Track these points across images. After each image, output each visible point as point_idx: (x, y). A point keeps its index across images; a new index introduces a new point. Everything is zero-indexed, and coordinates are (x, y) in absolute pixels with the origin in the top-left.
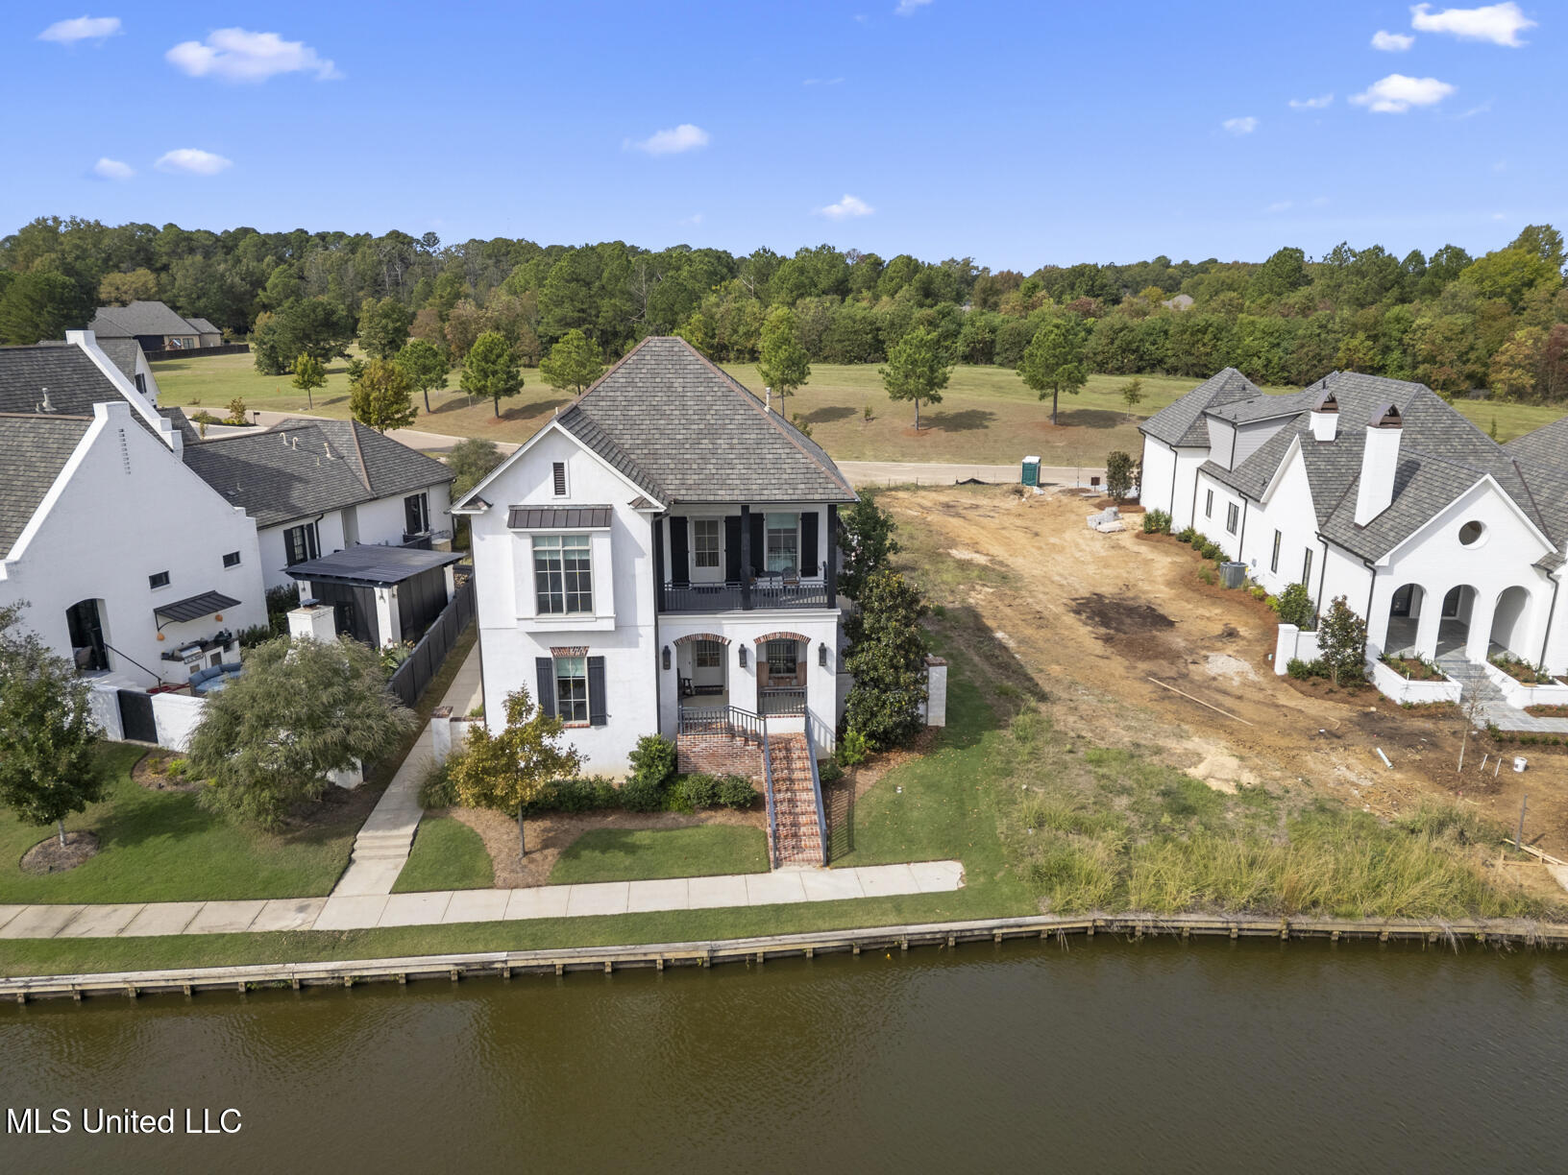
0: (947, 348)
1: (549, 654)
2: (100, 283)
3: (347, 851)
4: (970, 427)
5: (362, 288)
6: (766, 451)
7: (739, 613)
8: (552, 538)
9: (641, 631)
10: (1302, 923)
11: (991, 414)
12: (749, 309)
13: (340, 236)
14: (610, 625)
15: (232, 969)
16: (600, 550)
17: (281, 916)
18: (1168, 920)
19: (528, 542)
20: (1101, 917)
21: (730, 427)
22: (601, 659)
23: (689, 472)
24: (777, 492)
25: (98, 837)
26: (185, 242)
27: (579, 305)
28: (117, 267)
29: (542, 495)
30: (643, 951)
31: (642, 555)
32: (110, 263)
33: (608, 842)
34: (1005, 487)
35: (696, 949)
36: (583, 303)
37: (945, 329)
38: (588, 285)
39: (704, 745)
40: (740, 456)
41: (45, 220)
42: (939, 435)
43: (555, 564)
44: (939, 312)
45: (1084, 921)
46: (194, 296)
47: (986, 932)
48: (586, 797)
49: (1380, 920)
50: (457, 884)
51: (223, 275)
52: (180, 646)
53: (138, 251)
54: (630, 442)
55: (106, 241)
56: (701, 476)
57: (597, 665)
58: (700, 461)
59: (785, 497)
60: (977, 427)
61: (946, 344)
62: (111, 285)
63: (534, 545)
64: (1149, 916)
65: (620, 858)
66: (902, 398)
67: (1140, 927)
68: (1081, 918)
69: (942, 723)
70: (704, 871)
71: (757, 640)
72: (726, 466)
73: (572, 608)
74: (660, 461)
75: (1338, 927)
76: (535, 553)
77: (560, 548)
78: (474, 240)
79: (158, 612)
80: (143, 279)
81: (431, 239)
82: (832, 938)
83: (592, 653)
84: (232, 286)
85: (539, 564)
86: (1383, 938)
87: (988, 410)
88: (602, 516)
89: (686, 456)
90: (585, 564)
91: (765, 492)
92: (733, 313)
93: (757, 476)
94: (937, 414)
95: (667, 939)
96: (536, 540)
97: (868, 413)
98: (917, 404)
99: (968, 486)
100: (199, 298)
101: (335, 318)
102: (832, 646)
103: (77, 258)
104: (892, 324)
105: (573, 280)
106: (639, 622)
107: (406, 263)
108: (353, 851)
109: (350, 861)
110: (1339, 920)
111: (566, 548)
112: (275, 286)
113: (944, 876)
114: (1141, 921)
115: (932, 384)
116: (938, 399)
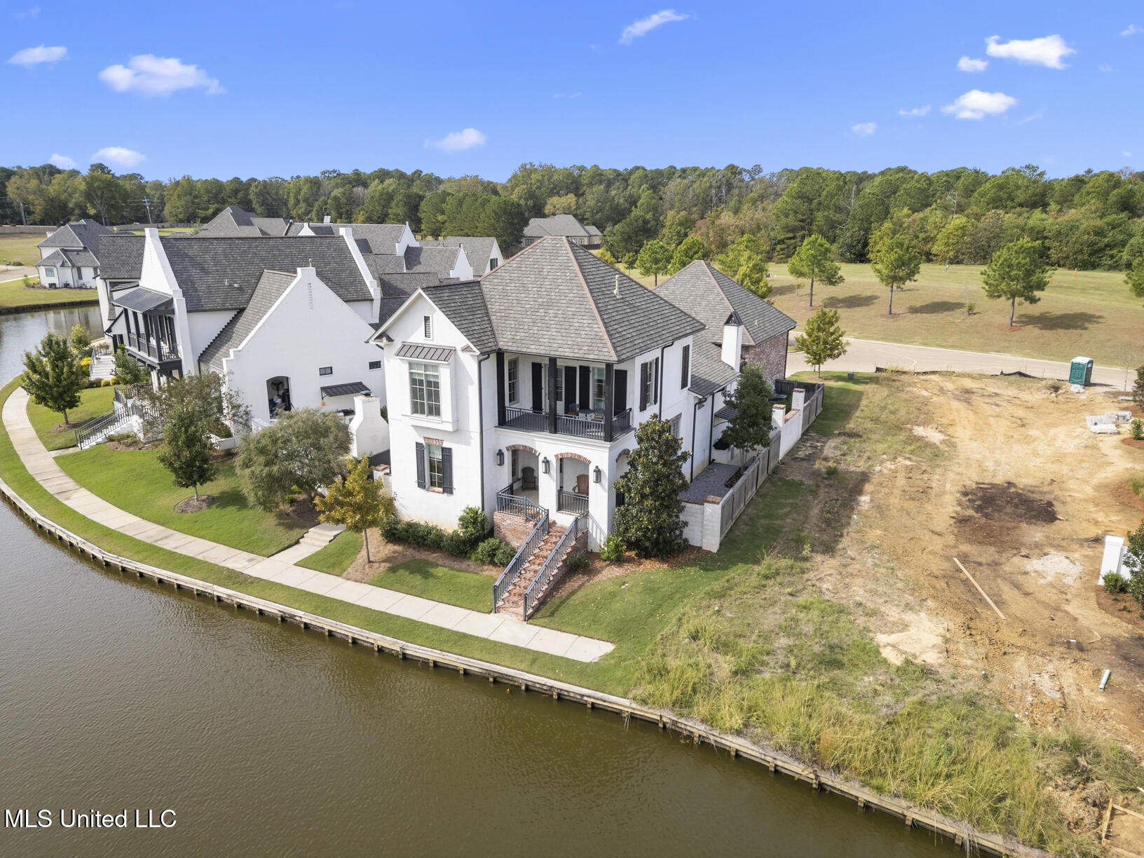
0: (1112, 257)
1: (422, 441)
2: (546, 203)
3: (299, 536)
4: (1067, 327)
5: (696, 205)
6: (575, 321)
7: (546, 434)
8: (418, 364)
9: (472, 435)
10: (828, 779)
11: (1100, 317)
12: (931, 220)
13: (695, 169)
14: (449, 428)
15: (193, 580)
16: (444, 377)
17: (238, 561)
18: (714, 736)
19: (407, 366)
20: (668, 716)
21: (562, 301)
22: (450, 450)
23: (521, 330)
24: (568, 350)
25: (212, 501)
26: (598, 176)
27: (800, 216)
28: (558, 193)
29: (417, 337)
30: (366, 635)
31: (472, 383)
32: (555, 191)
33: (421, 569)
34: (1044, 382)
35: (394, 644)
36: (804, 215)
37: (1111, 239)
38: (810, 201)
39: (509, 522)
40: (558, 323)
41: (526, 165)
42: (1032, 331)
43: (421, 382)
44: (1108, 224)
45: (652, 714)
46: (595, 211)
47: (578, 697)
48: (422, 537)
49: (904, 803)
50: (326, 570)
51: (613, 198)
52: (335, 410)
53: (572, 183)
54: (497, 307)
55: (555, 177)
56: (527, 335)
57: (447, 453)
58: (531, 324)
59: (571, 355)
60: (1076, 328)
61: (1112, 252)
62: (551, 204)
63: (410, 368)
64: (702, 727)
65: (417, 579)
66: (999, 296)
67: (697, 733)
68: (651, 711)
69: (715, 549)
70: (453, 601)
71: (556, 456)
72: (545, 329)
73: (430, 413)
74: (508, 322)
75: (866, 795)
76: (411, 374)
77: (422, 372)
78: (787, 170)
79: (323, 389)
80: (569, 201)
81: (758, 169)
82: (476, 665)
83: (446, 445)
84: (618, 204)
85: (413, 381)
86: (908, 823)
87: (1098, 314)
88: (447, 354)
89: (525, 320)
90: (437, 385)
91: (560, 349)
92: (918, 222)
93: (560, 338)
94: (1042, 314)
95: (387, 632)
96: (411, 365)
97: (971, 309)
98: (1013, 303)
99: (1013, 378)
100: (597, 213)
101: (649, 226)
102: (605, 468)
103: (538, 188)
104: (1059, 233)
105: (799, 197)
106: (471, 429)
107: (730, 187)
108: (303, 537)
109: (297, 542)
110: (866, 789)
111: (427, 373)
112: (643, 204)
113: (590, 650)
114: (698, 728)
115: (1029, 287)
116: (1033, 300)
